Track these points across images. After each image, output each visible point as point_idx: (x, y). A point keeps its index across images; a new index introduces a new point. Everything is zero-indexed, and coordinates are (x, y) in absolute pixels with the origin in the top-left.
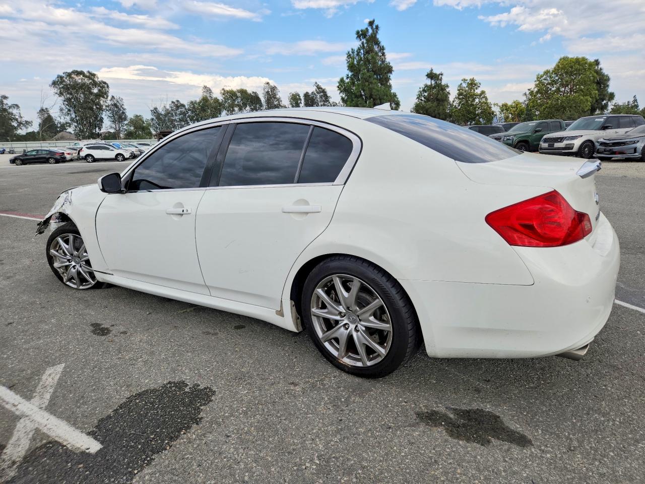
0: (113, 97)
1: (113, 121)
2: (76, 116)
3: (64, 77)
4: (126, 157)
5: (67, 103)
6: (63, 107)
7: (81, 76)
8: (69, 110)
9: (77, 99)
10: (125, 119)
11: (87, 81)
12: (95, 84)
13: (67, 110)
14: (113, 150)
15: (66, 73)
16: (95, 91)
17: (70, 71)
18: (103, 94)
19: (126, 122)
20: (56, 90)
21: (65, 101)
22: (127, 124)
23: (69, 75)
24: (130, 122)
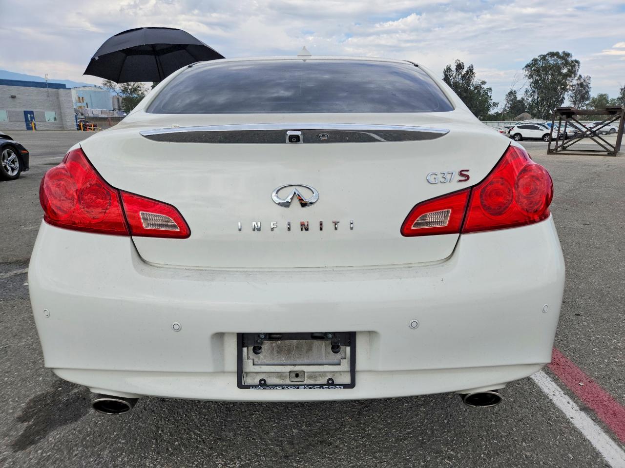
0: (580, 76)
1: (574, 101)
2: (538, 97)
3: (538, 60)
4: (553, 137)
5: (533, 85)
6: (529, 88)
7: (555, 57)
8: (534, 92)
9: (544, 80)
10: (587, 99)
11: (560, 62)
12: (567, 64)
13: (531, 92)
14: (542, 130)
15: (542, 55)
16: (565, 71)
17: (545, 53)
18: (572, 73)
19: (587, 102)
20: (527, 73)
21: (532, 82)
22: (588, 104)
23: (544, 58)
24: (592, 102)
